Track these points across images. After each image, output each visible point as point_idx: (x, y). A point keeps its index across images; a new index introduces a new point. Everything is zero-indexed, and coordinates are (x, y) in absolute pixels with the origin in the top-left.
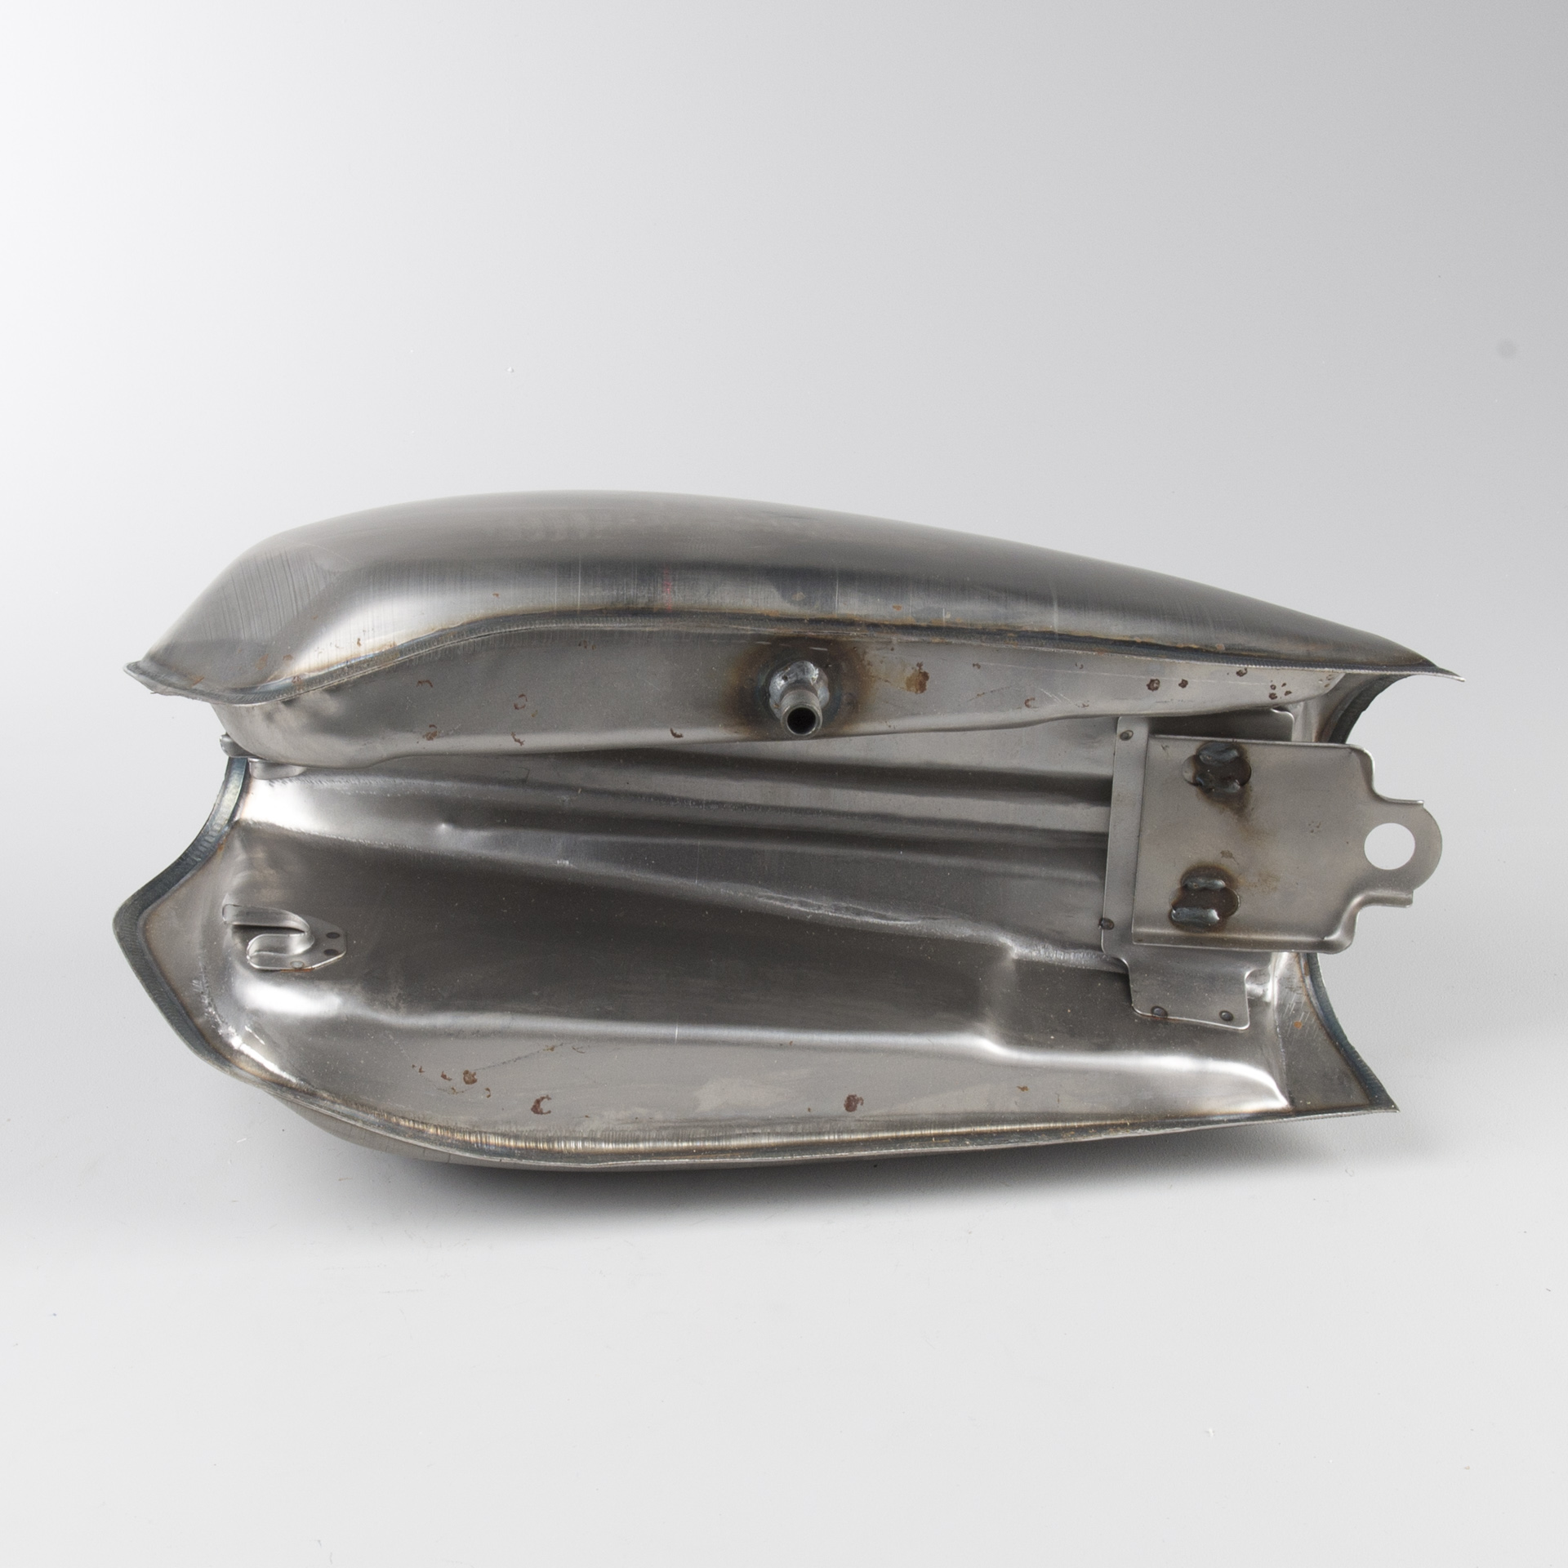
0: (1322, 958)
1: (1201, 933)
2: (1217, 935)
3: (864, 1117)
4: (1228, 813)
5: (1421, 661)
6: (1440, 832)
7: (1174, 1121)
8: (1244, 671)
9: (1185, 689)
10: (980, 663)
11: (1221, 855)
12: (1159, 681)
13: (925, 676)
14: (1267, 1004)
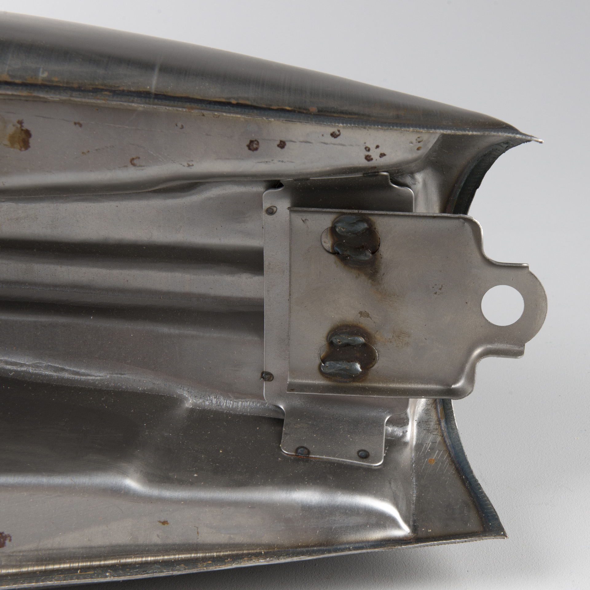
0: (455, 404)
1: (346, 382)
2: (360, 384)
3: (13, 552)
4: (363, 278)
5: (504, 126)
6: (544, 292)
7: (304, 549)
8: (338, 133)
9: (284, 150)
10: (81, 122)
11: (359, 315)
12: (258, 142)
13: (28, 134)
14: (406, 444)
